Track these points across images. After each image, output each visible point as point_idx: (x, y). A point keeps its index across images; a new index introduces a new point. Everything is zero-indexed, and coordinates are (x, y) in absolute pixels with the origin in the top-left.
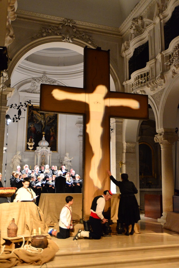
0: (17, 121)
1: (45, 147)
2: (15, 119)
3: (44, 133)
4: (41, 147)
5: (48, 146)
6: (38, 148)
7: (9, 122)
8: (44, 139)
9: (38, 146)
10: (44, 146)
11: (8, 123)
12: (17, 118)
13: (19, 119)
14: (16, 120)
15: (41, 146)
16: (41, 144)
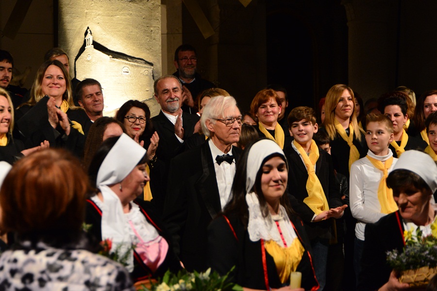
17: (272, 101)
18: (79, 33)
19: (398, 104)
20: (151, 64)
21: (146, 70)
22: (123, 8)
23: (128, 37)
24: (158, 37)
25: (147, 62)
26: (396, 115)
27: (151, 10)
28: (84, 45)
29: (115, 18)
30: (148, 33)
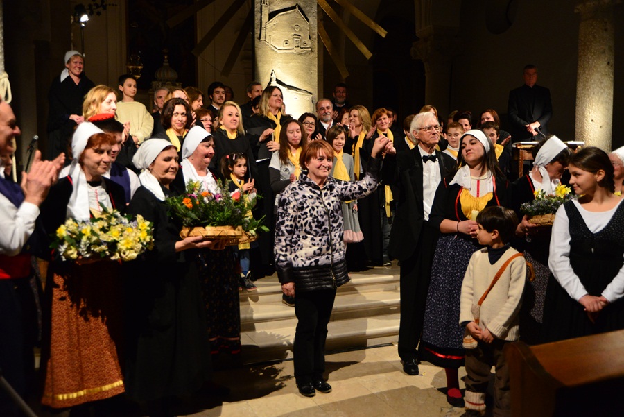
0: (99, 13)
1: (170, 81)
2: (94, 7)
3: (165, 51)
4: (160, 83)
5: (177, 81)
6: (154, 83)
7: (85, 23)
8: (166, 64)
9: (155, 80)
10: (167, 81)
11: (83, 25)
12: (98, 6)
13: (105, 8)
14: (97, 10)
15: (161, 80)
16: (162, 76)
17: (385, 116)
18: (268, 73)
19: (467, 118)
20: (311, 94)
21: (308, 97)
22: (294, 59)
23: (298, 77)
24: (316, 76)
25: (308, 92)
26: (466, 125)
27: (312, 60)
28: (271, 81)
29: (289, 65)
30: (310, 74)
